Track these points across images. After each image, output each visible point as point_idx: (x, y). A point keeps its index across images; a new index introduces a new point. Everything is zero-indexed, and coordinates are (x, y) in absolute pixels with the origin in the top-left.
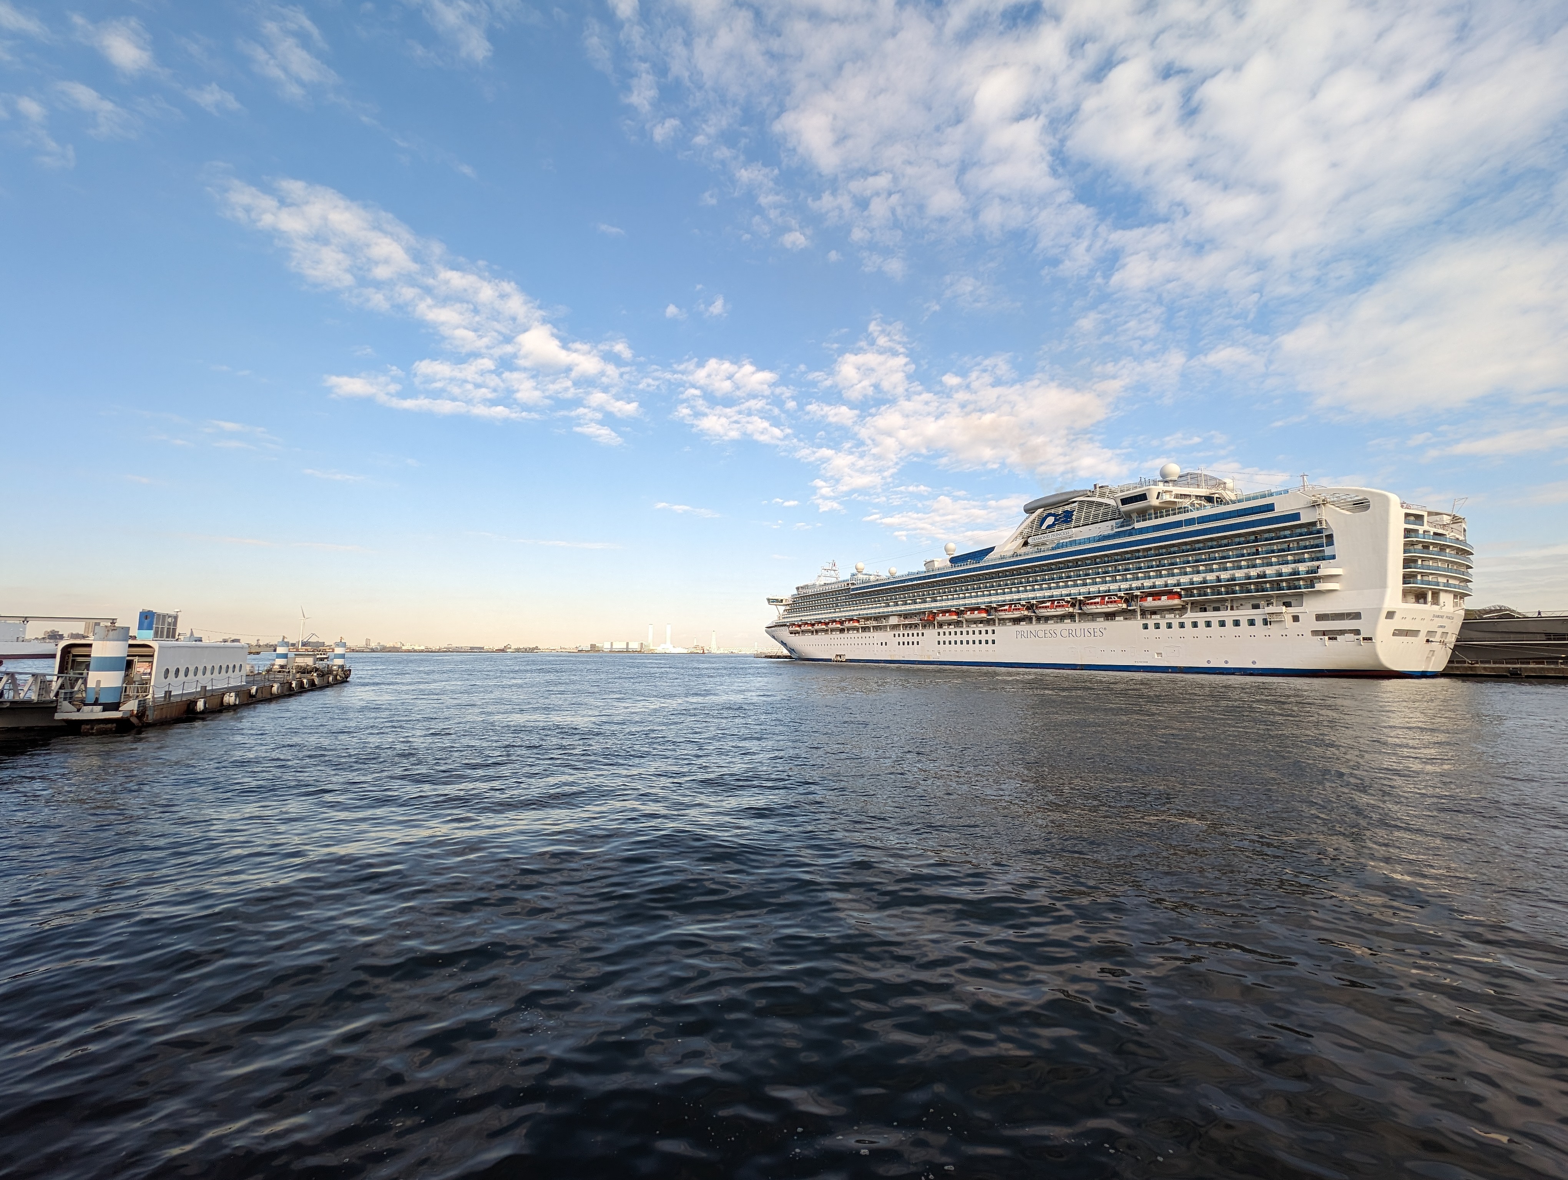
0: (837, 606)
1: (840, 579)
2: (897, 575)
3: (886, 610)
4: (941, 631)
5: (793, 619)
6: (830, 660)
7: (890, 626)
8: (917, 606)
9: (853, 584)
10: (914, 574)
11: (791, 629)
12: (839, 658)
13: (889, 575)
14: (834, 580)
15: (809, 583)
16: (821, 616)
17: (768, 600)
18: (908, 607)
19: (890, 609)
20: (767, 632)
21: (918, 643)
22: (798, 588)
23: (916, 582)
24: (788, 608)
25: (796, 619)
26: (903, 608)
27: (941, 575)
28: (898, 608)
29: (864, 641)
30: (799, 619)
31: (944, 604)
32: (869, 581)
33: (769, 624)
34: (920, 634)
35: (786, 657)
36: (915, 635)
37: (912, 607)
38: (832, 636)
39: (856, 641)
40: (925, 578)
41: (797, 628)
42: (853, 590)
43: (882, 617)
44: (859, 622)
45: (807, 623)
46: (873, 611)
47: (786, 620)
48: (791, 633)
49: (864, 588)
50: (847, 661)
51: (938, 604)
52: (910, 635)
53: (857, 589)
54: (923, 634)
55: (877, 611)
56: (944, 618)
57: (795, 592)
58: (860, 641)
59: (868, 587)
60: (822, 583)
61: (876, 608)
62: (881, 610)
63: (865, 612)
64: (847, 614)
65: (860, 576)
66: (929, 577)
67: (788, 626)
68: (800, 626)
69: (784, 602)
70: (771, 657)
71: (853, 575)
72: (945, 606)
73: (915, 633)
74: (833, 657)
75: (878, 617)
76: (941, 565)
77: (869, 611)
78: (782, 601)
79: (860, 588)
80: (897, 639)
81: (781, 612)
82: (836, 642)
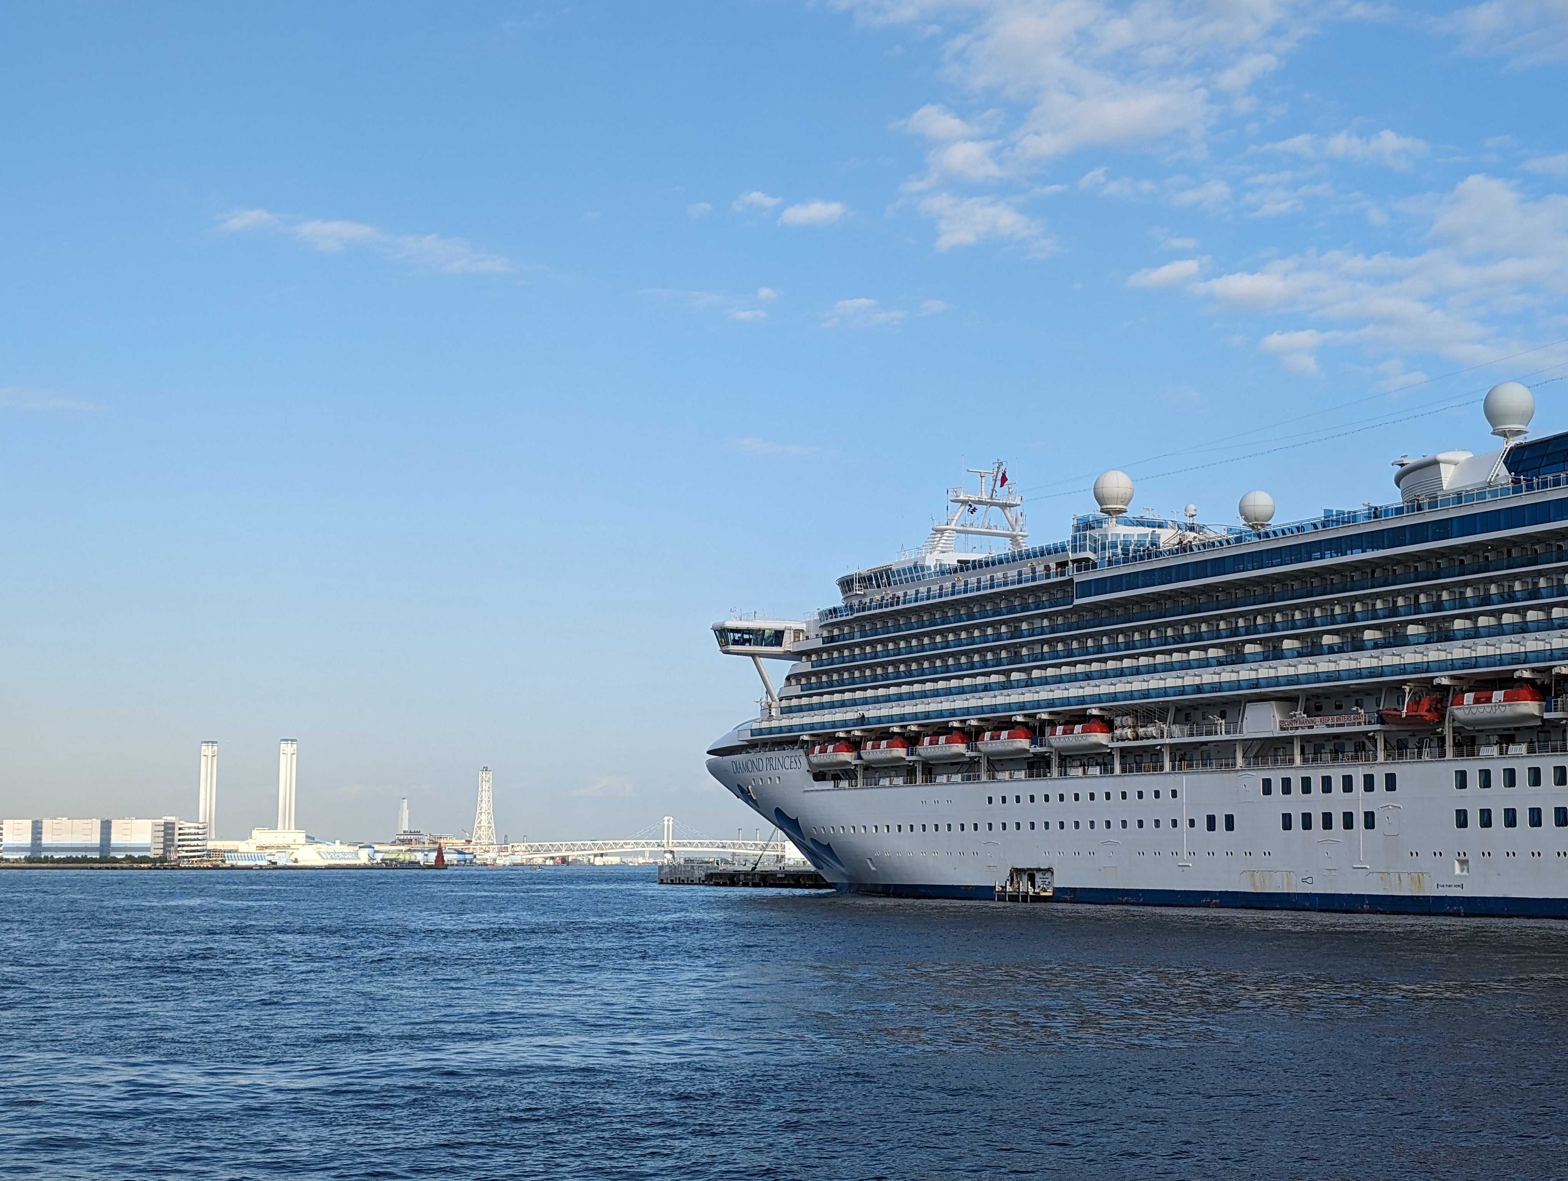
0: (1016, 658)
1: (1027, 545)
2: (1275, 523)
3: (1227, 675)
4: (1472, 768)
5: (827, 717)
6: (984, 893)
7: (1247, 745)
8: (1366, 660)
9: (1084, 564)
10: (1352, 518)
11: (817, 757)
12: (1024, 886)
13: (1240, 524)
14: (1002, 548)
15: (897, 560)
16: (946, 704)
17: (722, 633)
18: (1324, 665)
19: (1245, 673)
20: (715, 771)
21: (1370, 820)
22: (846, 584)
23: (1358, 556)
24: (805, 666)
25: (839, 715)
26: (1304, 667)
27: (1468, 524)
28: (1283, 669)
29: (1132, 810)
30: (851, 714)
31: (1482, 649)
32: (1152, 551)
33: (721, 736)
34: (1380, 782)
35: (794, 879)
36: (1358, 783)
37: (1344, 662)
38: (995, 790)
39: (1101, 810)
40: (1397, 536)
41: (846, 756)
42: (1087, 588)
43: (1210, 704)
44: (1108, 726)
45: (886, 735)
46: (1171, 681)
47: (796, 720)
48: (819, 776)
49: (1131, 581)
50: (1063, 895)
51: (1457, 651)
52: (1337, 784)
53: (1101, 586)
54: (1391, 782)
55: (1190, 679)
56: (1484, 711)
57: (837, 600)
58: (1117, 810)
59: (1149, 578)
60: (951, 560)
61: (1186, 666)
62: (1208, 677)
63: (1137, 684)
64: (1058, 692)
65: (1116, 531)
66: (1418, 533)
67: (807, 747)
68: (854, 745)
69: (788, 644)
70: (732, 879)
71: (1085, 526)
72: (1489, 660)
73: (1358, 774)
74: (998, 880)
75: (1195, 706)
76: (1471, 482)
77: (1154, 683)
78: (778, 637)
79: (1116, 583)
80: (1279, 803)
81: (777, 684)
82: (1012, 813)
